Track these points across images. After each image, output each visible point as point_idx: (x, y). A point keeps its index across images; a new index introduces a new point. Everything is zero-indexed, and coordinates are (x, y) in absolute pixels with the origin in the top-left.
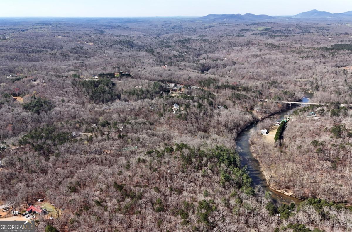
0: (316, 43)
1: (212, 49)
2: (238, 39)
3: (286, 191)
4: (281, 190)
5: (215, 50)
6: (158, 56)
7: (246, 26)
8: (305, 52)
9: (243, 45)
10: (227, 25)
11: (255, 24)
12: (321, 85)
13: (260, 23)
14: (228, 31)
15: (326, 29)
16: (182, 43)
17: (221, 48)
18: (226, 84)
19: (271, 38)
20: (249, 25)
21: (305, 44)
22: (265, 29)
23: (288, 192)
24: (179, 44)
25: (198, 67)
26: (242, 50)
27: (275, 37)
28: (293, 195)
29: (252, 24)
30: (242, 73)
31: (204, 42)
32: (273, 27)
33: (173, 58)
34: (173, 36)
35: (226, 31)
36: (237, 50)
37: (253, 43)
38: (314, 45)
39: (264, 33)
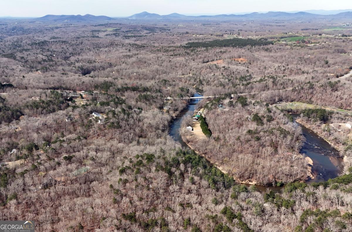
0: (171, 42)
1: (77, 51)
2: (99, 40)
3: (250, 181)
4: (245, 181)
5: (81, 52)
6: (24, 61)
7: (94, 27)
8: (170, 51)
9: (107, 46)
10: (72, 26)
11: (102, 25)
12: (204, 80)
13: (107, 24)
14: (79, 32)
15: (168, 30)
16: (39, 45)
17: (86, 49)
18: (126, 86)
19: (127, 38)
20: (97, 26)
21: (162, 43)
22: (115, 30)
23: (252, 182)
24: (37, 47)
25: (78, 70)
26: (110, 51)
27: (130, 38)
28: (257, 183)
29: (99, 25)
30: (127, 74)
31: (64, 43)
32: (121, 28)
33: (43, 62)
34: (22, 38)
35: (78, 32)
36: (106, 51)
37: (116, 43)
38: (170, 44)
39: (116, 33)
